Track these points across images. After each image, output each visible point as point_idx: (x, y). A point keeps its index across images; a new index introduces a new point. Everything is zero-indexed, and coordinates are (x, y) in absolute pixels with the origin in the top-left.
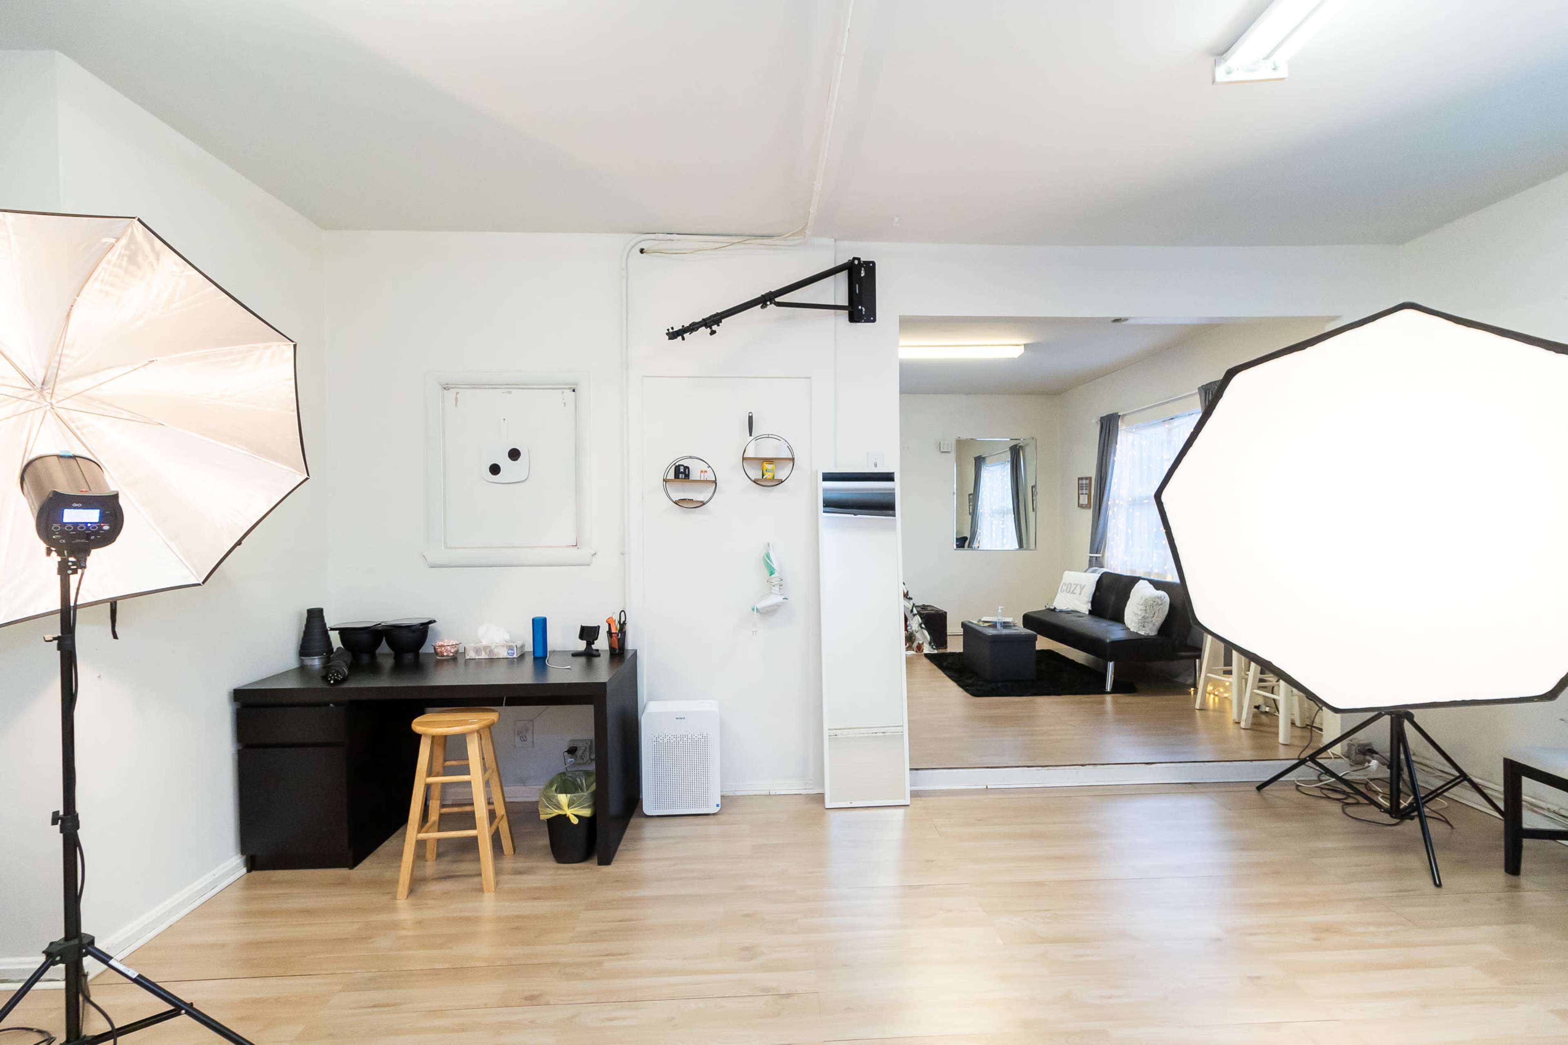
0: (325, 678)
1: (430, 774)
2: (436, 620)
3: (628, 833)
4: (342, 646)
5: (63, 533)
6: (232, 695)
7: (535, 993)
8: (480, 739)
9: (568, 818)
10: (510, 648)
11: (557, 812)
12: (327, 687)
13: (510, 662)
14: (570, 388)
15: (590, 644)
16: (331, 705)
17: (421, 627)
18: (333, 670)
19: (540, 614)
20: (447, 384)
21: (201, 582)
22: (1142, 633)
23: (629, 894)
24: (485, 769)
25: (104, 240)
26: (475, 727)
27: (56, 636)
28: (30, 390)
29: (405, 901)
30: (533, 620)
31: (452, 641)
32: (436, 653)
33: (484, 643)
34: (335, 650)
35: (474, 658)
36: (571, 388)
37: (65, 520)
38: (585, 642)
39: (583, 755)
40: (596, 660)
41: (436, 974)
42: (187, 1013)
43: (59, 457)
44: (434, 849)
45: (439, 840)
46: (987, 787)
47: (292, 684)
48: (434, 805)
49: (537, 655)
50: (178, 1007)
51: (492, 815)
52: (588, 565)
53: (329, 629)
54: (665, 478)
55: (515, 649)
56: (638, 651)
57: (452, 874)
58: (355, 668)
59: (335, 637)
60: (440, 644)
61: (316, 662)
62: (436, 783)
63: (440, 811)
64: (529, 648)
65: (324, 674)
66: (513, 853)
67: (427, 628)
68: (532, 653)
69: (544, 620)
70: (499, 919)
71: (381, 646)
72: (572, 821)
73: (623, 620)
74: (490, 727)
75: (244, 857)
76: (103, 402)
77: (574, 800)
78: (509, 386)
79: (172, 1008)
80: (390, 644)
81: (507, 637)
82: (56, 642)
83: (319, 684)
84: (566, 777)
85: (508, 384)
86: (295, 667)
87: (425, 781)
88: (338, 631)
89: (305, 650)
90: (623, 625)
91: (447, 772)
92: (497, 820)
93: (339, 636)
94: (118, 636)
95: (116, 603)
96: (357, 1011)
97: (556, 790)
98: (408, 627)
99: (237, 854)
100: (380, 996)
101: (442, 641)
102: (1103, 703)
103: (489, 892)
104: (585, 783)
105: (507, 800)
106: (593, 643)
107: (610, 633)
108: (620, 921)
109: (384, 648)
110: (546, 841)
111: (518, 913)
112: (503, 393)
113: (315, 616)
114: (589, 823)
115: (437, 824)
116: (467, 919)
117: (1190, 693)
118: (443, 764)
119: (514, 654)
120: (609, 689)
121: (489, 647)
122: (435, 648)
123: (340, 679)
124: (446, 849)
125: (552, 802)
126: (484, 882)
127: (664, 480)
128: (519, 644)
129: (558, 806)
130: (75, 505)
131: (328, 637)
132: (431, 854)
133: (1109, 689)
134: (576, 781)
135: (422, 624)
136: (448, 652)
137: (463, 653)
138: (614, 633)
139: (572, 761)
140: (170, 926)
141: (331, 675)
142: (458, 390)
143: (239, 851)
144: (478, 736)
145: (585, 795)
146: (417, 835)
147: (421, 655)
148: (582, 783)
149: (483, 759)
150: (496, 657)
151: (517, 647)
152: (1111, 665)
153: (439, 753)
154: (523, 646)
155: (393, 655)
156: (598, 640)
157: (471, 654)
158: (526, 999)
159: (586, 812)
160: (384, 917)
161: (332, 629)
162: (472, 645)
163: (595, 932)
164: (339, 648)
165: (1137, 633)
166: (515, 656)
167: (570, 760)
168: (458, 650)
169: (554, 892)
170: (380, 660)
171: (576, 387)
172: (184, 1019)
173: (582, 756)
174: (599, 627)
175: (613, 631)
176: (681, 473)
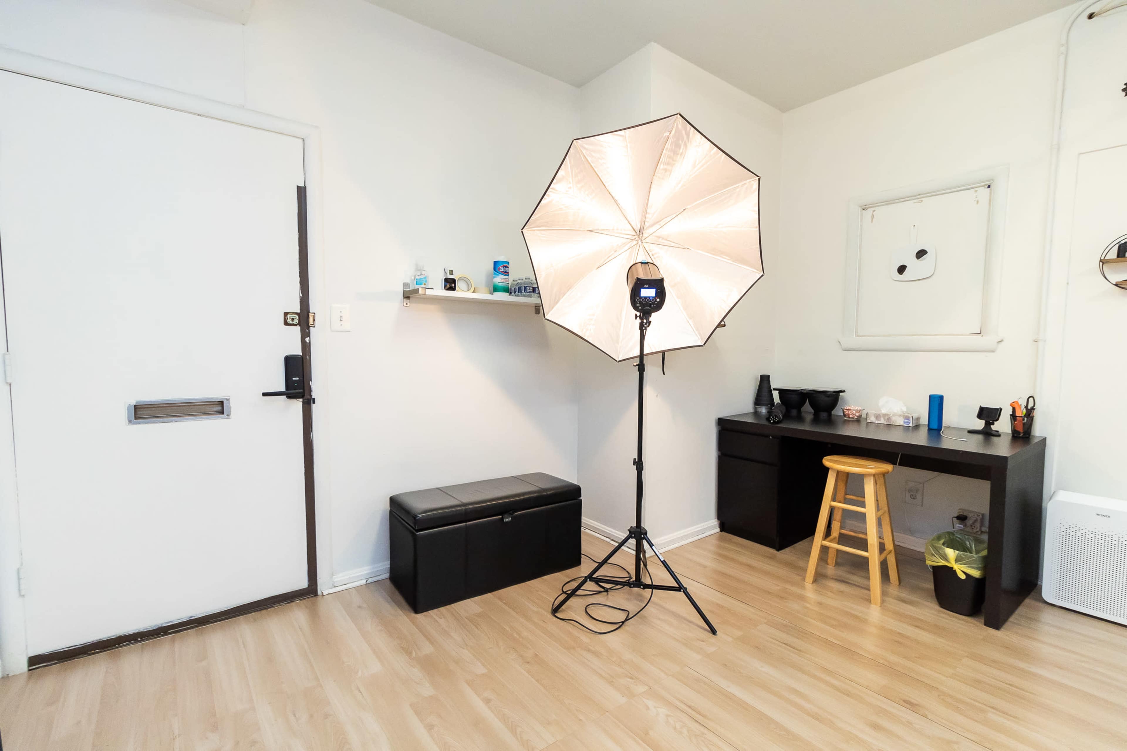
0: (768, 419)
1: (834, 499)
2: (846, 391)
3: (1021, 610)
4: (780, 402)
5: (640, 303)
6: (717, 420)
7: (913, 701)
8: (875, 483)
9: (955, 572)
10: (907, 418)
11: (943, 563)
12: (770, 425)
13: (906, 429)
14: (984, 186)
15: (988, 424)
16: (771, 437)
17: (834, 394)
18: (773, 414)
19: (937, 392)
20: (866, 205)
21: (703, 344)
23: (1022, 665)
24: (878, 509)
25: (665, 135)
26: (872, 471)
27: (638, 364)
28: (634, 235)
29: (811, 585)
30: (930, 396)
31: (857, 408)
32: (844, 415)
33: (884, 411)
34: (775, 404)
35: (874, 422)
37: (642, 295)
38: (984, 422)
39: (973, 526)
40: (995, 439)
41: (829, 645)
42: (684, 592)
43: (642, 263)
44: (834, 558)
45: (838, 551)
47: (750, 420)
48: (836, 526)
49: (931, 427)
50: (680, 588)
51: (882, 548)
52: (993, 351)
53: (772, 389)
54: (1102, 258)
55: (911, 419)
56: (1047, 439)
57: (847, 581)
58: (787, 416)
59: (776, 395)
60: (847, 408)
61: (763, 410)
62: (839, 508)
63: (840, 531)
64: (924, 420)
65: (768, 417)
66: (898, 584)
67: (839, 395)
68: (927, 425)
69: (941, 398)
70: (882, 628)
71: (805, 405)
72: (959, 575)
73: (1030, 406)
74: (884, 475)
75: (719, 522)
76: (663, 238)
77: (962, 558)
78: (919, 196)
79: (678, 586)
80: (812, 405)
81: (904, 409)
82: (637, 367)
83: (764, 422)
84: (955, 537)
85: (919, 195)
86: (751, 412)
87: (830, 503)
88: (778, 391)
89: (758, 401)
90: (1030, 412)
91: (846, 501)
92: (886, 552)
93: (778, 394)
94: (665, 373)
95: (664, 353)
96: (774, 641)
97: (943, 544)
98: (824, 393)
99: (715, 519)
100: (791, 640)
101: (850, 406)
103: (876, 604)
104: (975, 547)
105: (897, 543)
106: (993, 424)
107: (1013, 417)
108: (1010, 685)
109: (807, 408)
110: (931, 586)
111: (901, 632)
112: (915, 203)
113: (765, 380)
114: (979, 584)
115: (837, 539)
116: (856, 617)
118: (845, 496)
119: (910, 423)
120: (1010, 465)
121: (888, 415)
122: (843, 410)
123: (777, 421)
124: (843, 560)
125: (939, 552)
126: (872, 595)
127: (1101, 261)
128: (915, 416)
129: (945, 558)
130: (645, 286)
131: (772, 395)
132: (831, 558)
134: (966, 544)
135: (835, 392)
136: (853, 414)
137: (865, 418)
138: (1018, 417)
139: (961, 527)
140: (682, 546)
141: (771, 417)
142: (874, 209)
143: (716, 517)
144: (874, 480)
145: (974, 557)
146: (821, 542)
147: (832, 416)
148: (971, 547)
149: (877, 500)
150: (893, 424)
151: (913, 418)
153: (842, 486)
154: (918, 419)
155: (813, 413)
156: (998, 422)
157: (872, 419)
158: (905, 701)
159: (976, 573)
160: (795, 589)
161: (774, 389)
162: (874, 412)
163: (979, 681)
164: (778, 403)
166: (911, 425)
167: (958, 526)
168: (861, 416)
169: (936, 629)
170: (803, 414)
171: (991, 184)
172: (681, 595)
173: (971, 526)
174: (1001, 409)
175: (1018, 414)
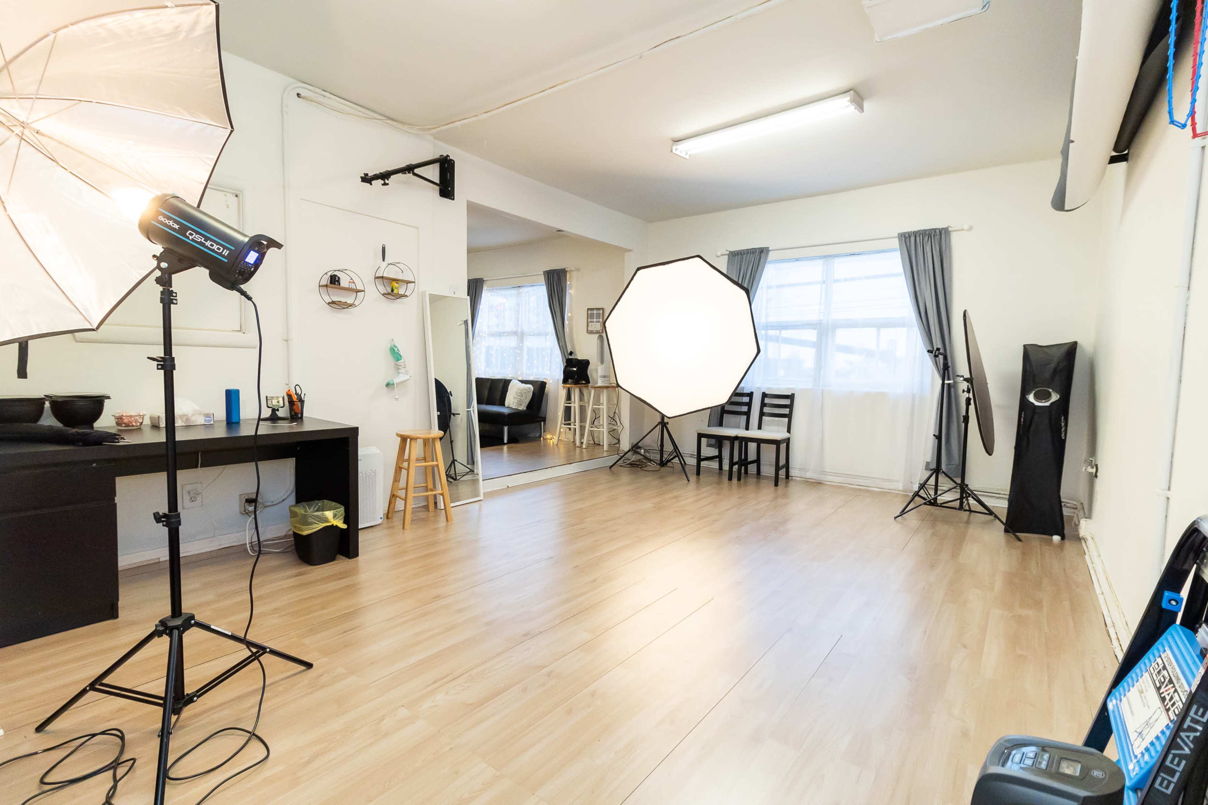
2: (107, 394)
10: (208, 416)
11: (324, 525)
13: (207, 427)
14: (232, 193)
19: (233, 387)
22: (521, 409)
30: (227, 392)
33: (178, 412)
36: (234, 193)
38: (271, 409)
40: (278, 421)
46: (508, 487)
49: (230, 422)
67: (101, 401)
69: (237, 392)
73: (299, 392)
90: (300, 397)
102: (502, 449)
117: (541, 440)
119: (211, 420)
121: (185, 415)
125: (320, 518)
133: (505, 441)
138: (292, 401)
150: (193, 424)
151: (211, 416)
152: (506, 429)
165: (517, 409)
166: (210, 423)
168: (143, 422)
171: (240, 194)
176: (334, 280)
